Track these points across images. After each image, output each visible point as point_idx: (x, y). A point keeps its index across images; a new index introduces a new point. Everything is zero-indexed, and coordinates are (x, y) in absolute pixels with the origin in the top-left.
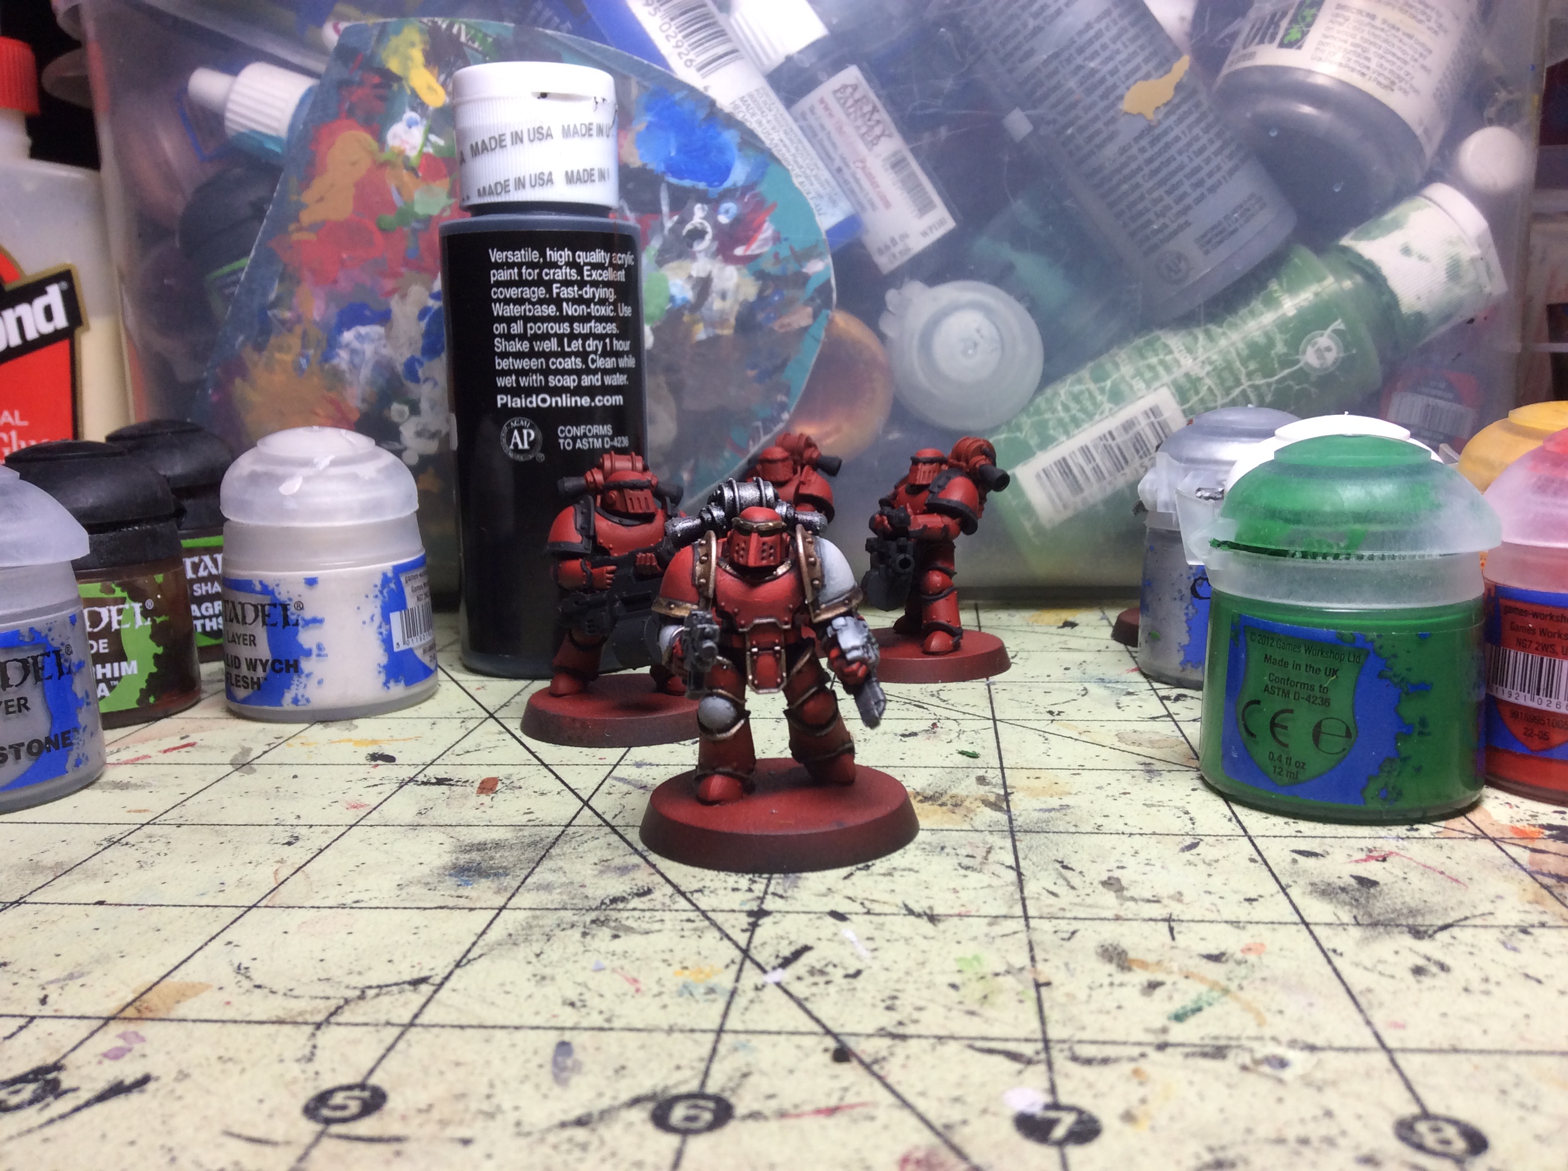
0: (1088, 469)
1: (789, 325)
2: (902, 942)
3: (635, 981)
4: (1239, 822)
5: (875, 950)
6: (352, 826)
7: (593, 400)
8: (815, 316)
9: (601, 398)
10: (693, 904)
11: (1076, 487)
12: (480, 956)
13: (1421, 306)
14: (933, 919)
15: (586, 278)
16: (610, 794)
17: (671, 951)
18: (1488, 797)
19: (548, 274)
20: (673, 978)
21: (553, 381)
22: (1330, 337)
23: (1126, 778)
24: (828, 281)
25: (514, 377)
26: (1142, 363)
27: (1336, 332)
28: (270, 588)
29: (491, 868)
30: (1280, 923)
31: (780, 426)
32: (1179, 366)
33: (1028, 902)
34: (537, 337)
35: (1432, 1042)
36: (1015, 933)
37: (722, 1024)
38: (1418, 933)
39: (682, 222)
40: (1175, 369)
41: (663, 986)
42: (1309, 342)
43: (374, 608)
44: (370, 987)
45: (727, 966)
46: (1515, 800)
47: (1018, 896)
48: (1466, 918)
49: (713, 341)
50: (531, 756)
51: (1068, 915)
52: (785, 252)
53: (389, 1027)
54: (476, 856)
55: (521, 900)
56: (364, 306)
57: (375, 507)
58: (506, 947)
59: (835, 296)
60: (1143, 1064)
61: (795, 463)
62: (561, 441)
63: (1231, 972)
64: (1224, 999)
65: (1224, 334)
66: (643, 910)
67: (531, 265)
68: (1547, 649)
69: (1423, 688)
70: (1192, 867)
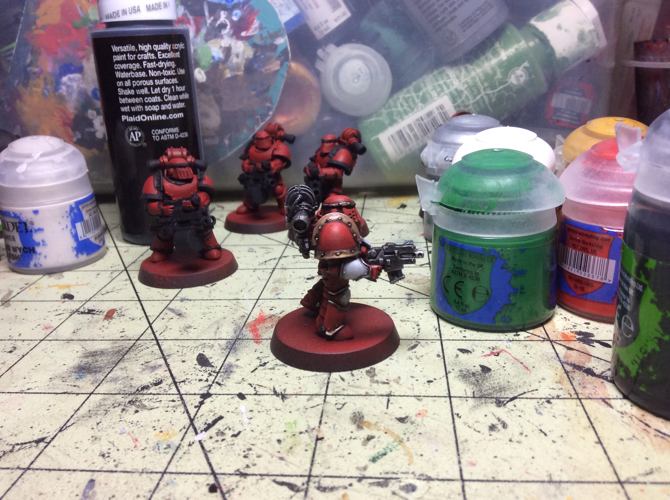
0: (411, 135)
1: (269, 69)
2: (265, 412)
3: (136, 440)
4: (440, 331)
5: (251, 418)
6: (41, 340)
7: (168, 116)
8: (282, 65)
9: (172, 115)
10: (178, 390)
11: (406, 143)
12: (72, 425)
13: (565, 54)
14: (284, 397)
15: (159, 58)
16: (163, 319)
17: (159, 421)
18: (557, 314)
19: (140, 56)
20: (153, 437)
21: (147, 108)
22: (522, 70)
23: (397, 303)
24: (286, 48)
25: (128, 107)
26: (436, 84)
27: (525, 67)
28: (18, 215)
29: (95, 368)
30: (438, 397)
31: (268, 118)
32: (453, 85)
33: (330, 385)
34: (137, 88)
35: (485, 476)
36: (318, 405)
37: (166, 468)
38: (500, 403)
39: (215, 20)
40: (451, 87)
41: (148, 443)
42: (512, 73)
43: (68, 222)
44: (17, 444)
45: (181, 430)
46: (569, 315)
47: (326, 381)
48: (525, 393)
49: (234, 78)
50: (135, 295)
51: (345, 393)
52: (265, 34)
53: (18, 470)
54: (90, 360)
55: (102, 389)
56: (71, 64)
57: (63, 175)
58: (85, 419)
59: (290, 55)
60: (349, 492)
61: (273, 138)
62: (154, 137)
63: (407, 429)
64: (399, 447)
65: (474, 69)
66: (154, 394)
67: (132, 53)
68: (585, 250)
69: (522, 273)
70: (410, 360)
